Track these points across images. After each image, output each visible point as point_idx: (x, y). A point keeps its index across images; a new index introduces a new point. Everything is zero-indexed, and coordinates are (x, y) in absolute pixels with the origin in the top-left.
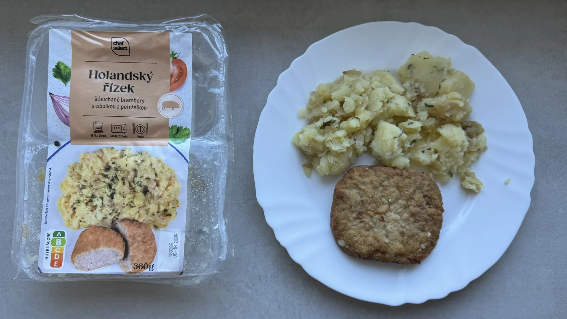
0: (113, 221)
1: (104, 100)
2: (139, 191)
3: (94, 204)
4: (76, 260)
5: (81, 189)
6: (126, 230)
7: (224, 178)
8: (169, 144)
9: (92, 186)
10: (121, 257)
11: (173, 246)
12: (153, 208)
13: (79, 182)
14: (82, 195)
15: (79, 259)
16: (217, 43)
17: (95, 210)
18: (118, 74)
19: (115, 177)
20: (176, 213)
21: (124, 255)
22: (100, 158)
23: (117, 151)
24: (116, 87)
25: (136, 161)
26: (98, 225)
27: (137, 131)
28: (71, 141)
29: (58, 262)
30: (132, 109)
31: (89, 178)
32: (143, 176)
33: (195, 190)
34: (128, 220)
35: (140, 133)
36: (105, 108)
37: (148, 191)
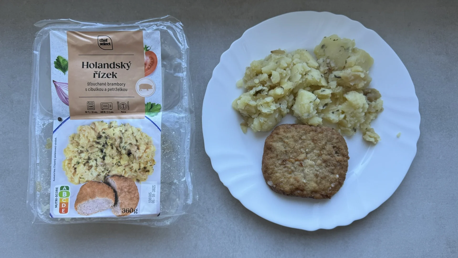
0: (105, 177)
1: (94, 84)
2: (124, 154)
3: (90, 164)
4: (79, 207)
5: (80, 153)
6: (115, 183)
7: (189, 141)
8: (145, 117)
9: (88, 151)
10: (113, 204)
11: (152, 194)
12: (135, 166)
13: (78, 148)
14: (81, 158)
15: (81, 206)
16: (179, 38)
17: (91, 169)
18: (104, 64)
19: (105, 143)
20: (153, 169)
21: (115, 203)
22: (94, 129)
23: (106, 123)
24: (103, 74)
25: (121, 131)
26: (94, 181)
27: (121, 108)
28: (70, 117)
29: (65, 209)
30: (116, 91)
31: (86, 145)
32: (127, 142)
33: (167, 151)
34: (116, 176)
35: (123, 109)
36: (95, 90)
37: (131, 153)
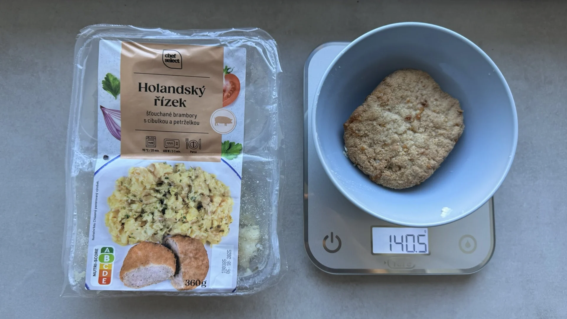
0: (164, 237)
2: (192, 207)
3: (144, 219)
4: (125, 277)
5: (130, 204)
6: (177, 245)
7: (277, 194)
8: (222, 159)
9: (141, 201)
10: (173, 274)
11: (226, 262)
12: (206, 223)
13: (128, 197)
14: (131, 210)
15: (128, 275)
16: (270, 59)
17: (144, 225)
18: (169, 88)
19: (167, 192)
20: (229, 229)
21: (176, 272)
22: (152, 173)
23: (170, 166)
24: (167, 101)
25: (190, 177)
26: (148, 241)
27: (190, 146)
28: (120, 155)
29: (106, 279)
30: (184, 124)
31: (139, 193)
32: (198, 192)
33: (248, 206)
34: (179, 236)
35: (193, 148)
36: (157, 122)
37: (202, 207)
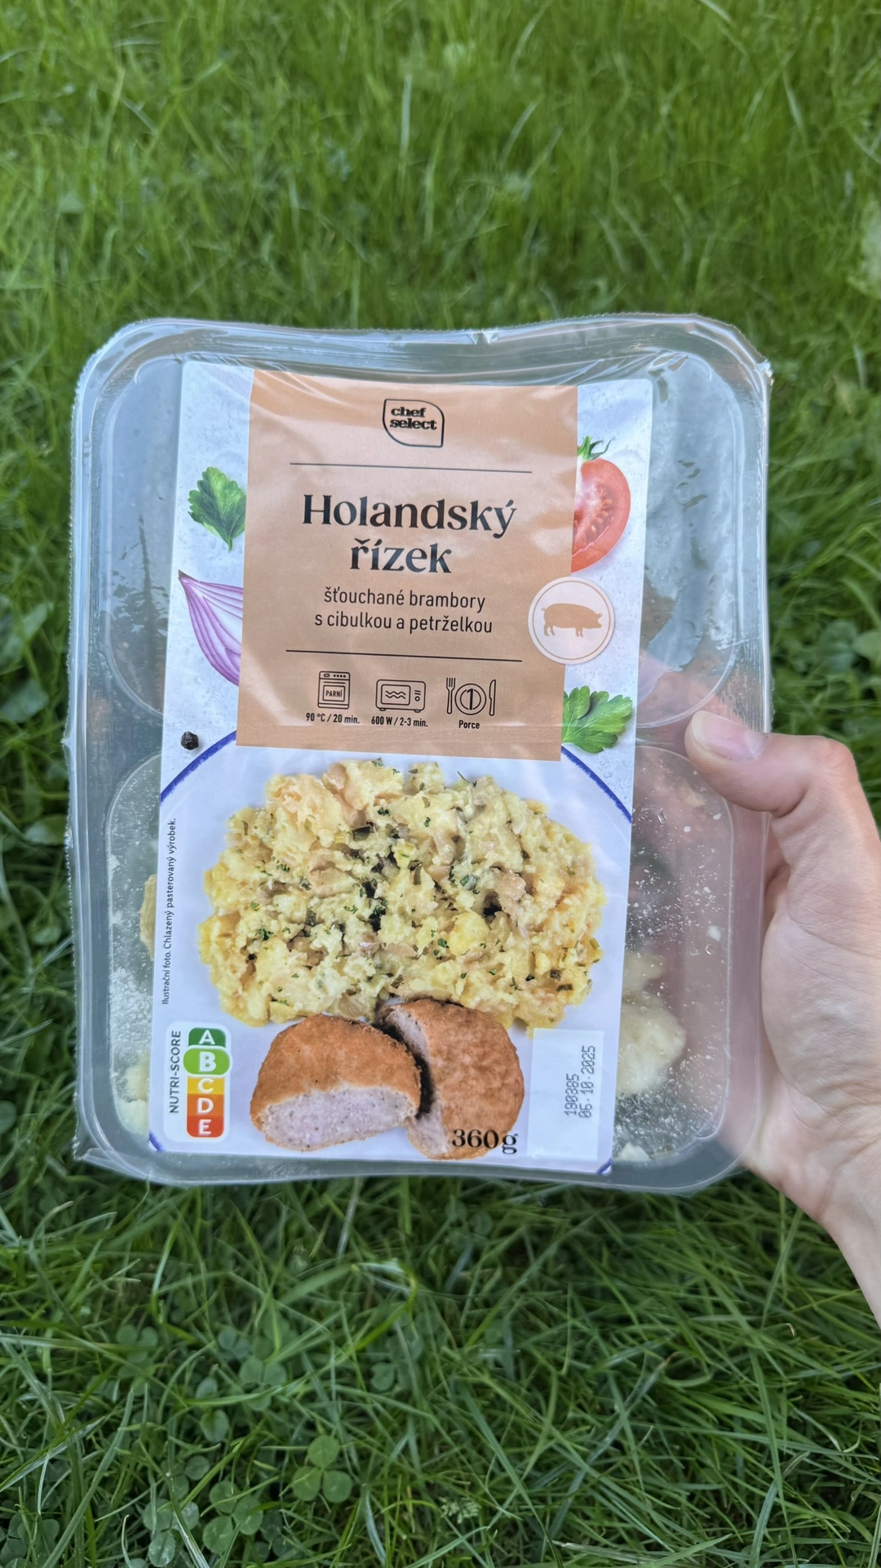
0: (379, 1004)
1: (355, 598)
2: (468, 908)
3: (316, 944)
4: (268, 1116)
5: (271, 894)
6: (423, 1031)
8: (564, 750)
9: (306, 886)
10: (411, 1112)
11: (579, 1082)
12: (513, 964)
13: (264, 872)
14: (275, 915)
15: (276, 1114)
17: (317, 964)
18: (399, 509)
19: (385, 858)
20: (589, 981)
21: (421, 1105)
22: (339, 794)
23: (395, 771)
24: (391, 553)
25: (459, 809)
26: (330, 1014)
27: (459, 705)
28: (238, 734)
29: (209, 1121)
30: (444, 630)
31: (299, 859)
32: (484, 860)
34: (428, 1001)
35: (468, 711)
36: (357, 625)
37: (499, 908)
